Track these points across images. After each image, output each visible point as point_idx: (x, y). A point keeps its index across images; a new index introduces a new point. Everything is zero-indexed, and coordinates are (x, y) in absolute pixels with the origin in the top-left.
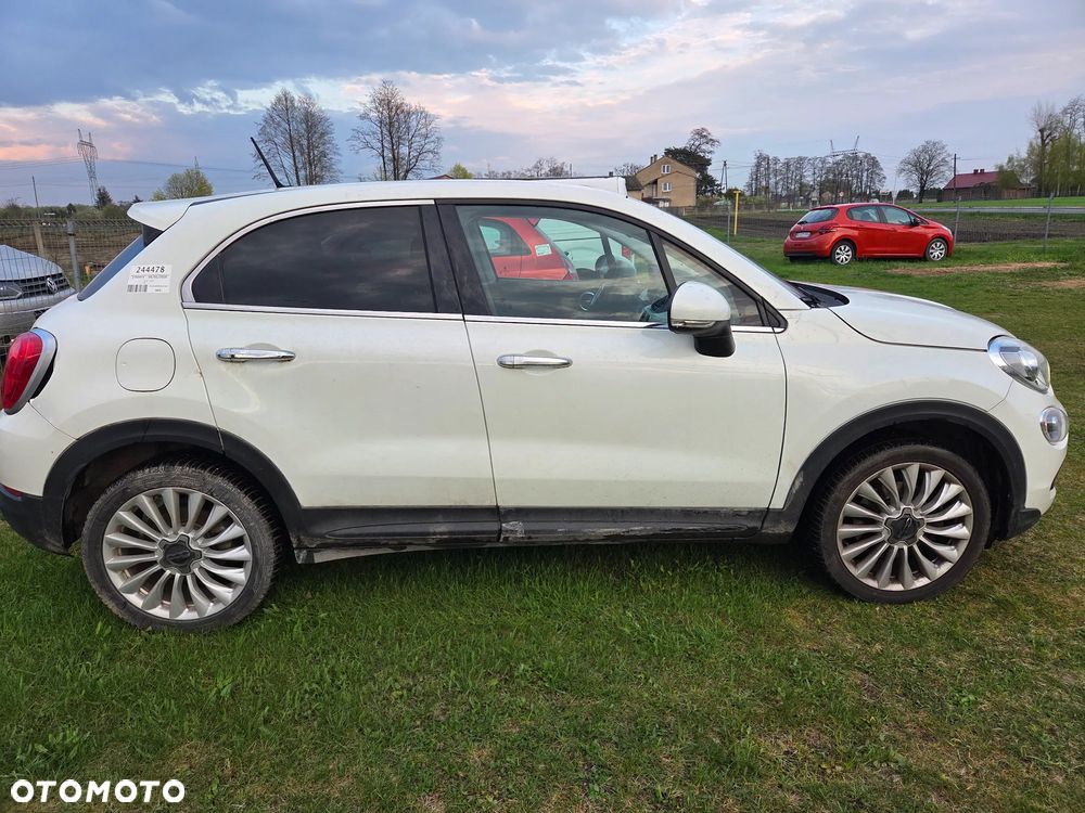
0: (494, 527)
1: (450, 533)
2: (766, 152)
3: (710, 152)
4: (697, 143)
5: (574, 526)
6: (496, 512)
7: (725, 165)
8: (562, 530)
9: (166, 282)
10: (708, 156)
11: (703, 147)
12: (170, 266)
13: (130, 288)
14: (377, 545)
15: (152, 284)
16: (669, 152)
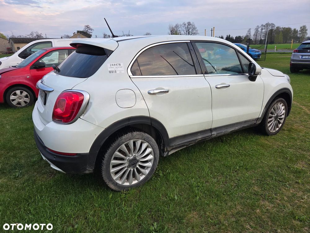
0: (210, 134)
1: (202, 138)
2: (106, 34)
3: (91, 32)
4: (87, 30)
5: (225, 130)
6: (211, 130)
7: (96, 36)
8: (223, 131)
9: (123, 69)
10: (91, 34)
11: (89, 31)
12: (122, 63)
13: (110, 72)
14: (184, 146)
15: (117, 70)
16: (78, 32)
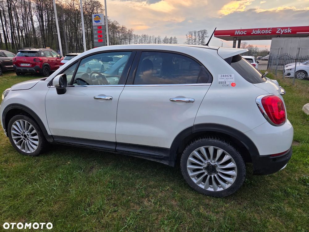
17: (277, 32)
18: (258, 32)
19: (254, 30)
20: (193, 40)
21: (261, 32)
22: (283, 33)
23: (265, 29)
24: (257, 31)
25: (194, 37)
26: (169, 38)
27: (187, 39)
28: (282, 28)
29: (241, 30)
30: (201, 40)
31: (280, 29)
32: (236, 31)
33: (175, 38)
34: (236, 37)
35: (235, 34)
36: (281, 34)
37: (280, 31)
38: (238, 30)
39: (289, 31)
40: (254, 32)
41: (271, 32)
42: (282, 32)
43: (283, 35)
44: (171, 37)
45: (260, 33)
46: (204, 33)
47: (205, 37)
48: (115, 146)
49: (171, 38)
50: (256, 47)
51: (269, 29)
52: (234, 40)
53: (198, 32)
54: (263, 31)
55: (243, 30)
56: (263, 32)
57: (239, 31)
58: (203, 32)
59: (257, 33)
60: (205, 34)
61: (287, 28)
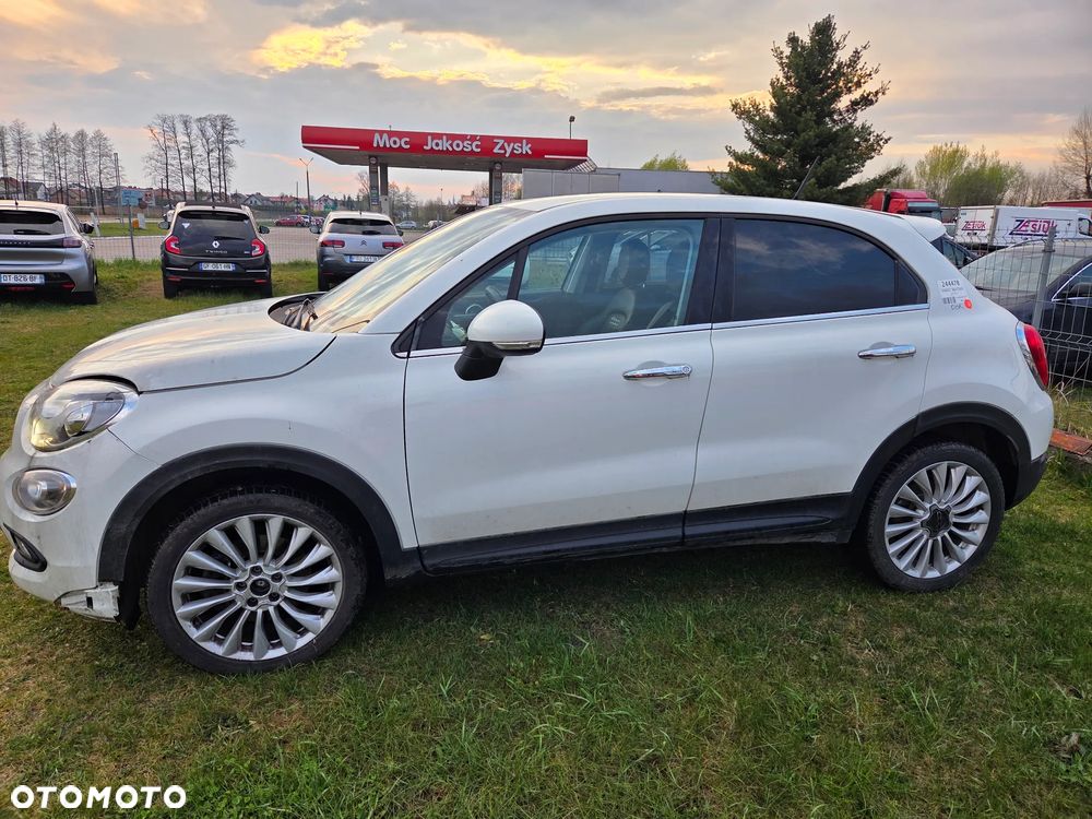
17: (496, 150)
18: (444, 145)
19: (429, 138)
20: (183, 152)
21: (451, 145)
22: (512, 154)
23: (463, 138)
24: (440, 142)
25: (182, 138)
26: (72, 135)
27: (155, 143)
28: (509, 140)
29: (391, 134)
30: (215, 154)
31: (501, 142)
32: (377, 136)
33: (99, 136)
34: (375, 154)
35: (375, 145)
36: (507, 155)
37: (502, 148)
38: (381, 133)
39: (527, 149)
40: (430, 145)
41: (479, 150)
42: (509, 151)
43: (512, 159)
44: (79, 129)
45: (450, 149)
46: (223, 128)
47: (232, 143)
48: (681, 524)
49: (81, 135)
50: (407, 188)
51: (473, 138)
52: (370, 165)
53: (199, 120)
54: (456, 142)
55: (400, 135)
56: (458, 145)
57: (385, 136)
58: (219, 123)
59: (440, 148)
60: (226, 132)
61: (519, 140)
